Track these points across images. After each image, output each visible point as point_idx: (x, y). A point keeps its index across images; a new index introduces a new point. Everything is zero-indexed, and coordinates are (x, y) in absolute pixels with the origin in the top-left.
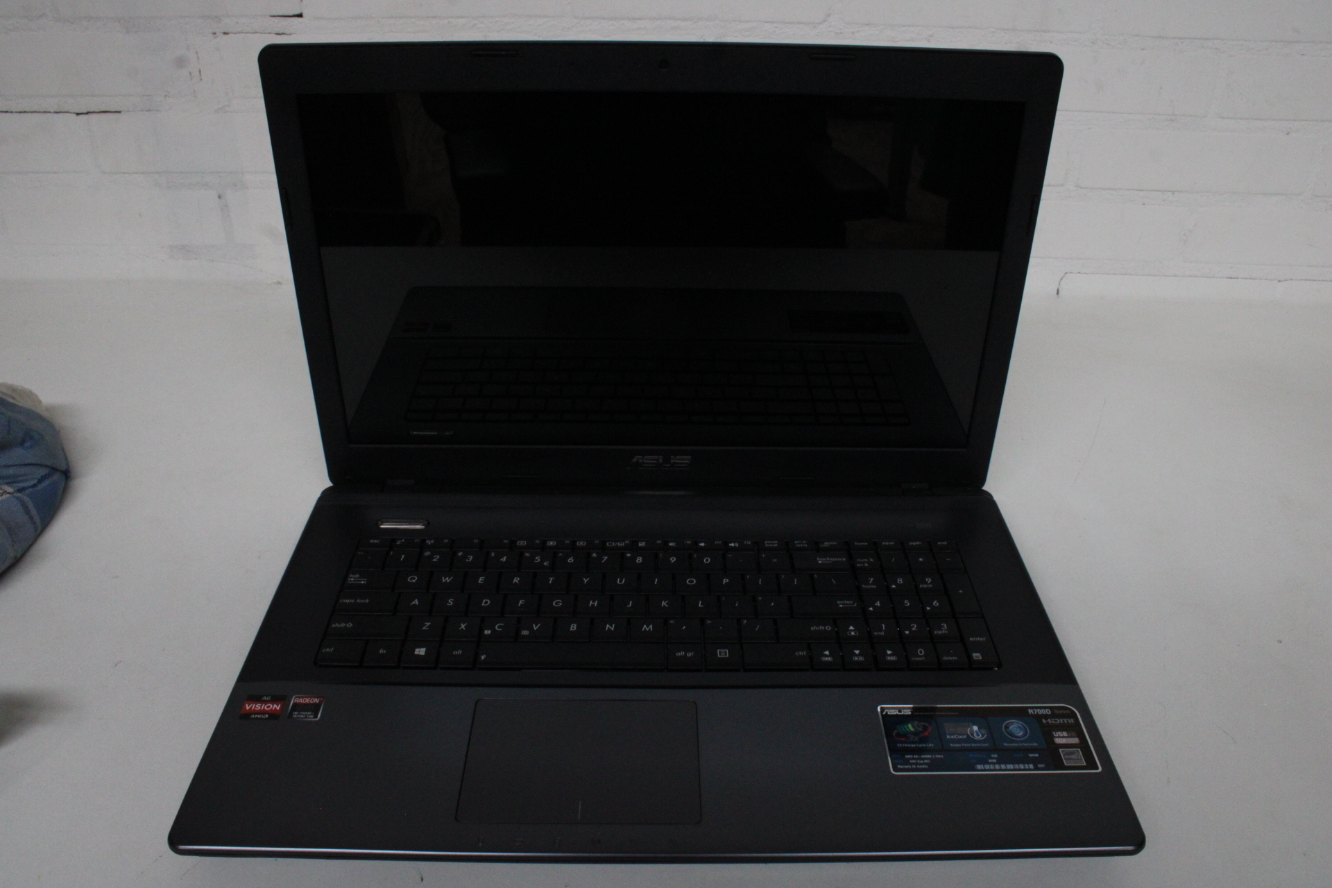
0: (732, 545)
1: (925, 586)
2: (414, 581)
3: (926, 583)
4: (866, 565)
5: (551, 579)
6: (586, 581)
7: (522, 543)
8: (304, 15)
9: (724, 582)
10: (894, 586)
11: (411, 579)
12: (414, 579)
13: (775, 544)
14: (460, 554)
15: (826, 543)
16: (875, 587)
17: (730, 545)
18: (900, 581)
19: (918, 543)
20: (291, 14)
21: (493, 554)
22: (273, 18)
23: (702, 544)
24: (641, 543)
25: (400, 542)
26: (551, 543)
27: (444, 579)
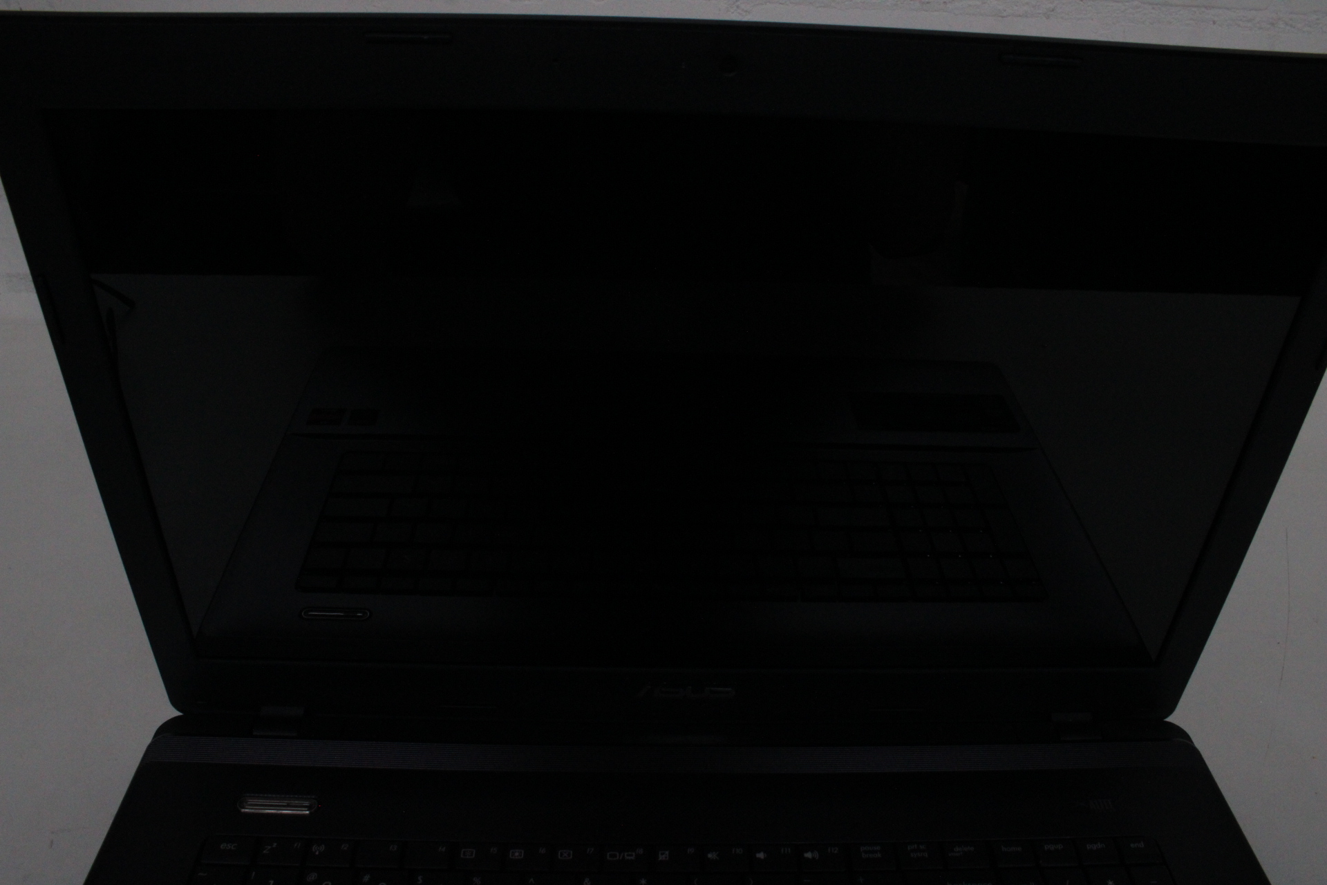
0: (808, 855)
7: (468, 854)
13: (877, 852)
14: (366, 878)
15: (957, 849)
17: (806, 855)
21: (420, 879)
23: (761, 855)
24: (662, 854)
25: (269, 847)
26: (517, 854)
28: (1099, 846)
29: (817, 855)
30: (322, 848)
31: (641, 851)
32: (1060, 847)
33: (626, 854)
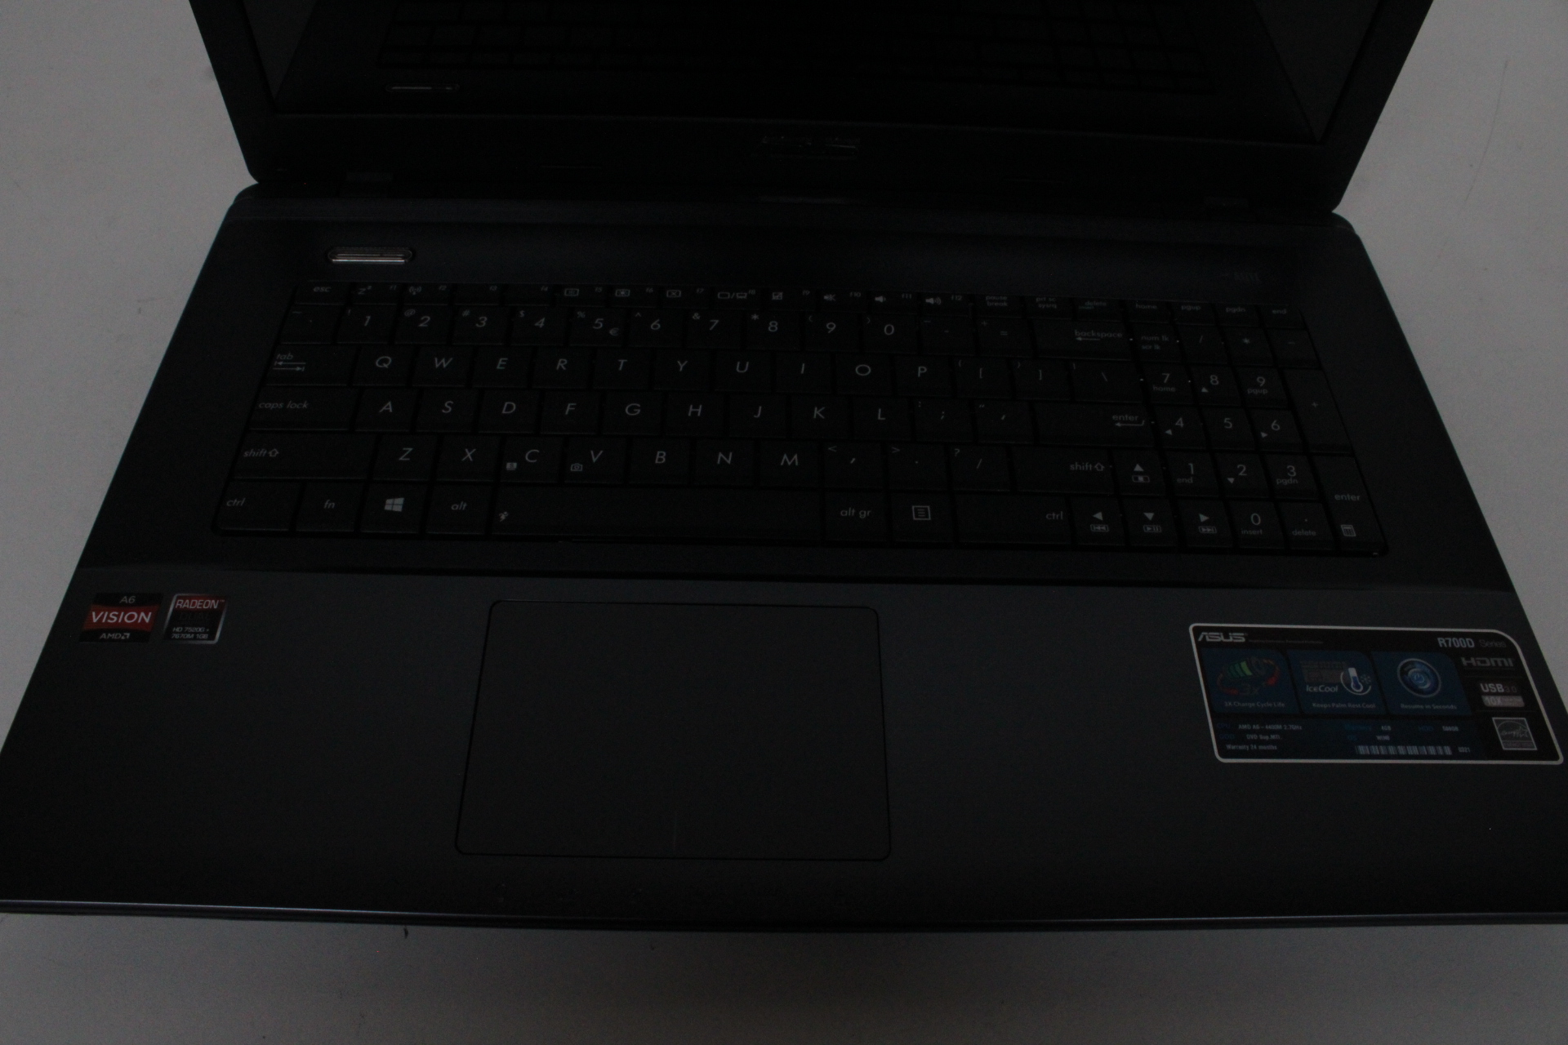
0: (931, 301)
1: (1256, 392)
2: (386, 366)
3: (1257, 386)
4: (1157, 347)
5: (622, 361)
6: (682, 367)
7: (572, 292)
9: (920, 372)
10: (1204, 390)
11: (380, 363)
12: (386, 361)
13: (1003, 301)
14: (466, 313)
15: (1088, 303)
16: (1173, 389)
17: (928, 301)
18: (1214, 380)
21: (522, 313)
23: (880, 299)
24: (776, 295)
25: (364, 290)
26: (623, 293)
27: (438, 362)
28: (1240, 310)
29: (939, 301)
30: (419, 289)
31: (753, 292)
32: (1197, 308)
33: (737, 294)
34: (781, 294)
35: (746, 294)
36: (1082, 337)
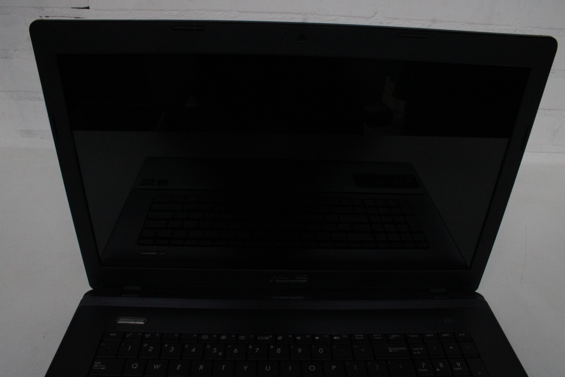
0: (335, 338)
1: (457, 369)
2: (135, 368)
3: (457, 366)
4: (419, 353)
5: (224, 366)
6: (245, 368)
7: (205, 337)
8: (90, 8)
9: (333, 368)
10: (438, 370)
11: (134, 366)
12: (136, 366)
13: (361, 337)
14: (166, 346)
15: (393, 336)
16: (426, 370)
17: (334, 338)
18: (441, 365)
19: (447, 335)
20: (83, 7)
21: (187, 346)
22: (73, 9)
23: (317, 338)
24: (279, 337)
25: (129, 335)
26: (224, 337)
27: (155, 366)
29: (338, 338)
30: (149, 335)
31: (271, 336)
32: (432, 335)
33: (265, 337)
34: (281, 337)
35: (268, 337)
36: (391, 350)
